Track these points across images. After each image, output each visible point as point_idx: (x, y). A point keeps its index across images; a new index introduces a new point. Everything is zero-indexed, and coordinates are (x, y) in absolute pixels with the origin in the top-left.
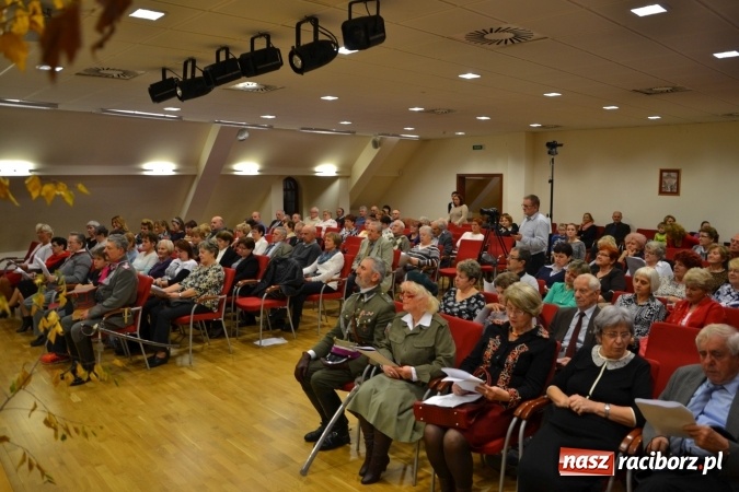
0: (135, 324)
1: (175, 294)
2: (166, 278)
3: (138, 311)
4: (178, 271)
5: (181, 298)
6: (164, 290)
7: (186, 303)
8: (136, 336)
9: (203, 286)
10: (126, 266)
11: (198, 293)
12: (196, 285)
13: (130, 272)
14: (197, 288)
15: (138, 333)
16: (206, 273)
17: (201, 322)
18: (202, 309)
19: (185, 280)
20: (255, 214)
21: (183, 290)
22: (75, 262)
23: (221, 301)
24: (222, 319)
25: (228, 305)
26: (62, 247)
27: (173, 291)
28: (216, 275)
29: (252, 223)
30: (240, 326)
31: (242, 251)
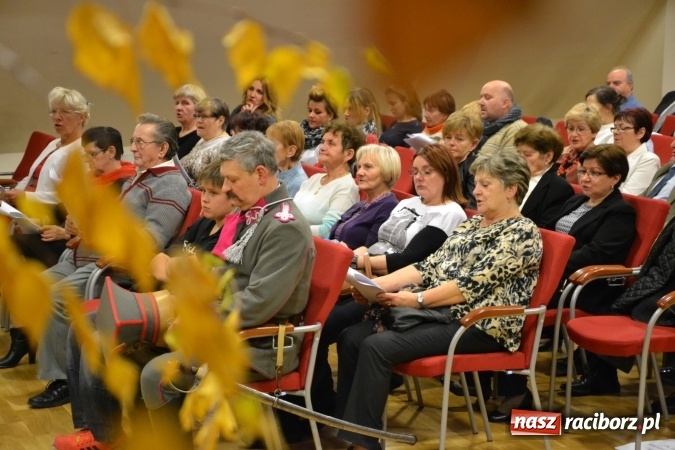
0: (300, 370)
1: (405, 295)
2: (381, 251)
3: (309, 336)
4: (413, 231)
5: (422, 307)
6: (377, 282)
7: (436, 321)
8: (301, 401)
9: (483, 276)
10: (285, 214)
11: (469, 296)
12: (464, 273)
13: (294, 230)
14: (467, 281)
15: (307, 393)
16: (491, 242)
17: (469, 376)
18: (478, 342)
19: (432, 259)
20: (618, 73)
21: (426, 284)
22: (148, 195)
23: (532, 321)
24: (530, 372)
25: (548, 332)
26: (111, 152)
27: (401, 286)
28: (520, 247)
29: (611, 100)
30: (577, 392)
31: (590, 181)
